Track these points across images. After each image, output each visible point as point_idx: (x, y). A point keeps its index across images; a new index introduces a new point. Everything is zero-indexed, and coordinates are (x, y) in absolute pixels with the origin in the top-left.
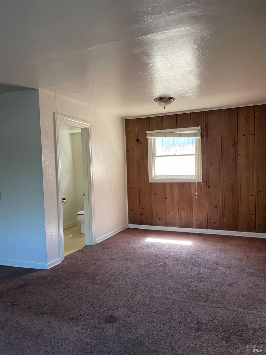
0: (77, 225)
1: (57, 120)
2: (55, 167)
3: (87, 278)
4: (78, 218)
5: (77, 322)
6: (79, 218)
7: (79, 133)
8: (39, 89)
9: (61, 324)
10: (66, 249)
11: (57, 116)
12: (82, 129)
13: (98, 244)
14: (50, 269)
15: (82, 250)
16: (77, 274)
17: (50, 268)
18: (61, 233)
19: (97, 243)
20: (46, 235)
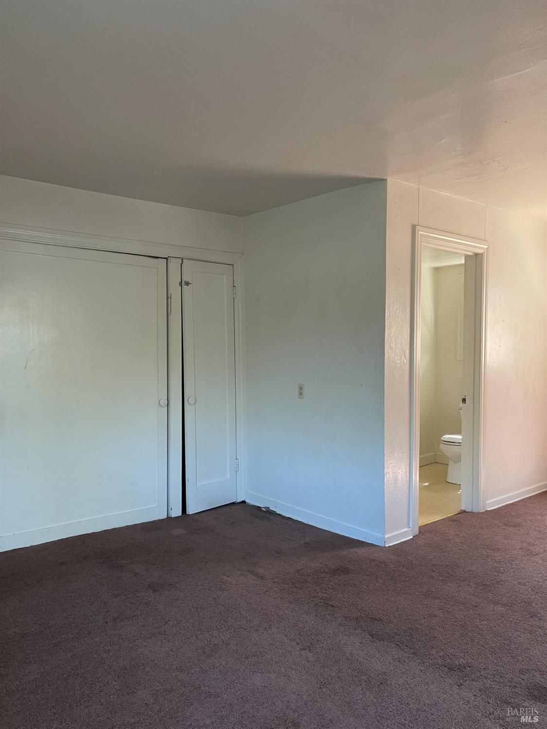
0: (437, 463)
1: (418, 239)
2: (409, 338)
3: (474, 586)
4: (443, 447)
5: (462, 678)
6: (445, 449)
7: (461, 265)
8: (387, 179)
9: (428, 673)
10: (423, 511)
11: (420, 232)
12: (467, 257)
13: (490, 511)
14: (391, 548)
15: (454, 518)
16: (449, 570)
17: (390, 545)
18: (414, 477)
19: (488, 510)
20: (385, 476)
